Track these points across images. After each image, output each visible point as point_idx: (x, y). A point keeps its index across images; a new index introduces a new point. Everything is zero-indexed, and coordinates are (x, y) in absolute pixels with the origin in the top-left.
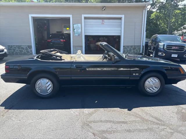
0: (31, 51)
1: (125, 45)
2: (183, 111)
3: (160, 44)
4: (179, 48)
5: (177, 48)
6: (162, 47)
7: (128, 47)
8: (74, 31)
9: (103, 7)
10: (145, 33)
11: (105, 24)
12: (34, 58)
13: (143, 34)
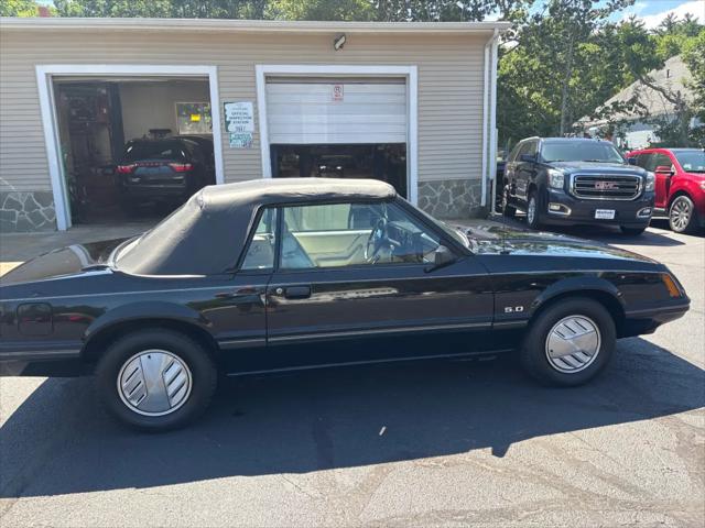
0: (52, 214)
1: (426, 178)
2: (699, 440)
3: (551, 172)
4: (620, 187)
5: (611, 185)
6: (560, 184)
7: (436, 184)
8: (227, 130)
9: (337, 37)
10: (494, 132)
11: (346, 99)
12: (104, 268)
13: (489, 134)
